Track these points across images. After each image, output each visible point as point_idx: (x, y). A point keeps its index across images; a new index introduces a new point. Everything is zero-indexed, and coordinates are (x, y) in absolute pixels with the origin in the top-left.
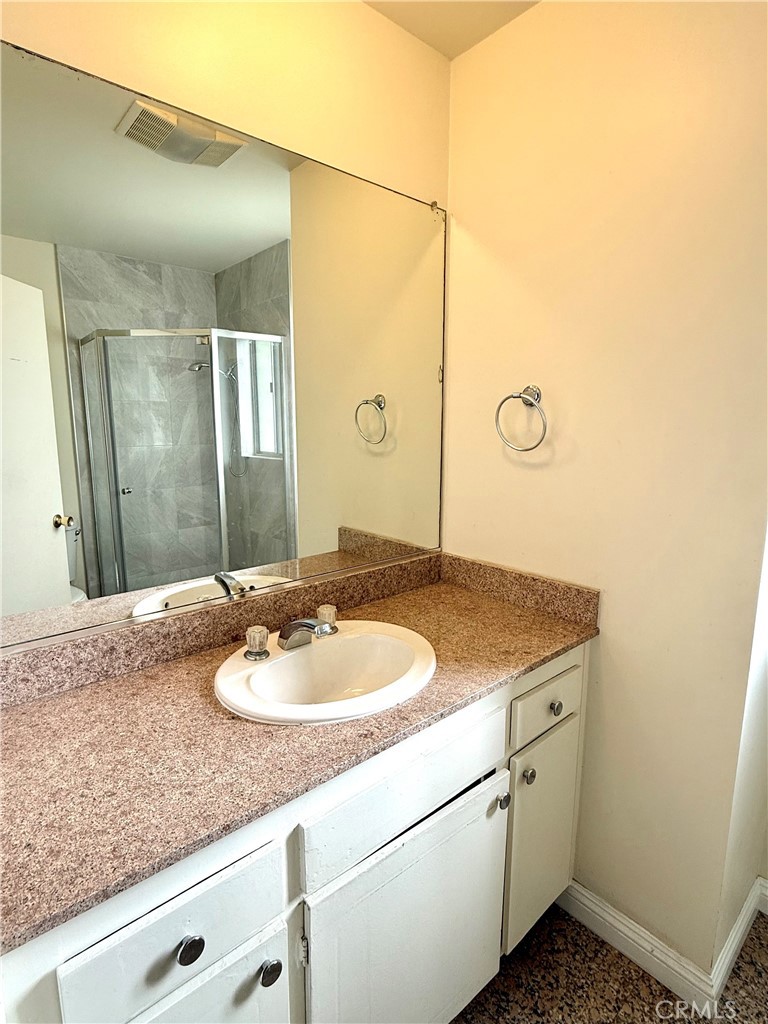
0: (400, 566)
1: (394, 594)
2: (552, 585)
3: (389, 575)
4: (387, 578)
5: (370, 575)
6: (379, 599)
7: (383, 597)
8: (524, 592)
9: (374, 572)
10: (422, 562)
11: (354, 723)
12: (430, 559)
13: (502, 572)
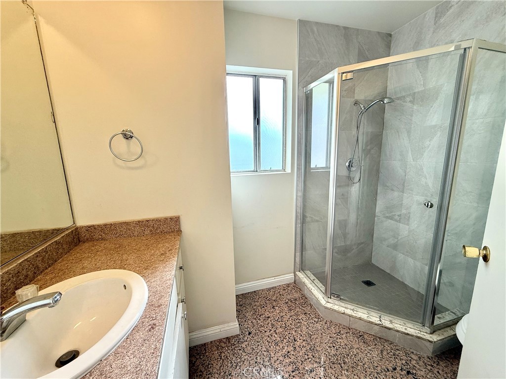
0: (56, 241)
1: (56, 261)
2: (158, 220)
3: (50, 251)
4: (49, 253)
5: (37, 255)
6: (47, 268)
7: (49, 266)
8: (143, 229)
9: (39, 252)
10: (68, 235)
11: (136, 329)
12: (72, 231)
13: (127, 223)
